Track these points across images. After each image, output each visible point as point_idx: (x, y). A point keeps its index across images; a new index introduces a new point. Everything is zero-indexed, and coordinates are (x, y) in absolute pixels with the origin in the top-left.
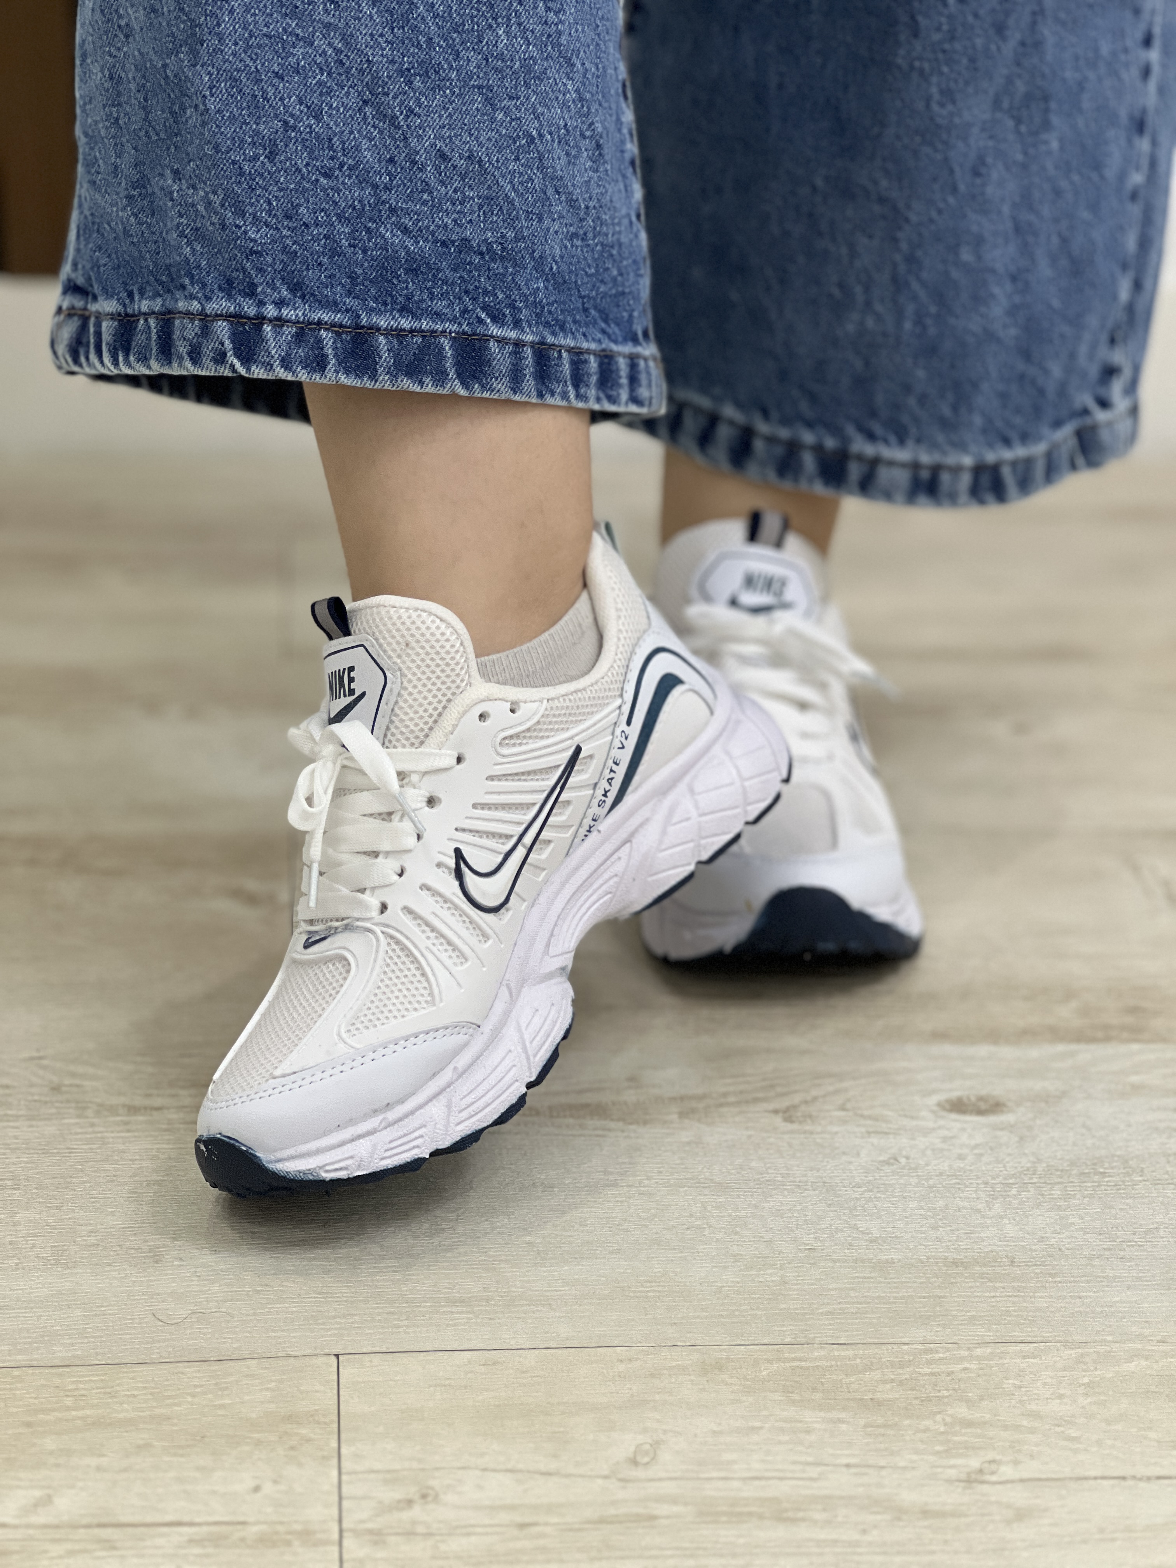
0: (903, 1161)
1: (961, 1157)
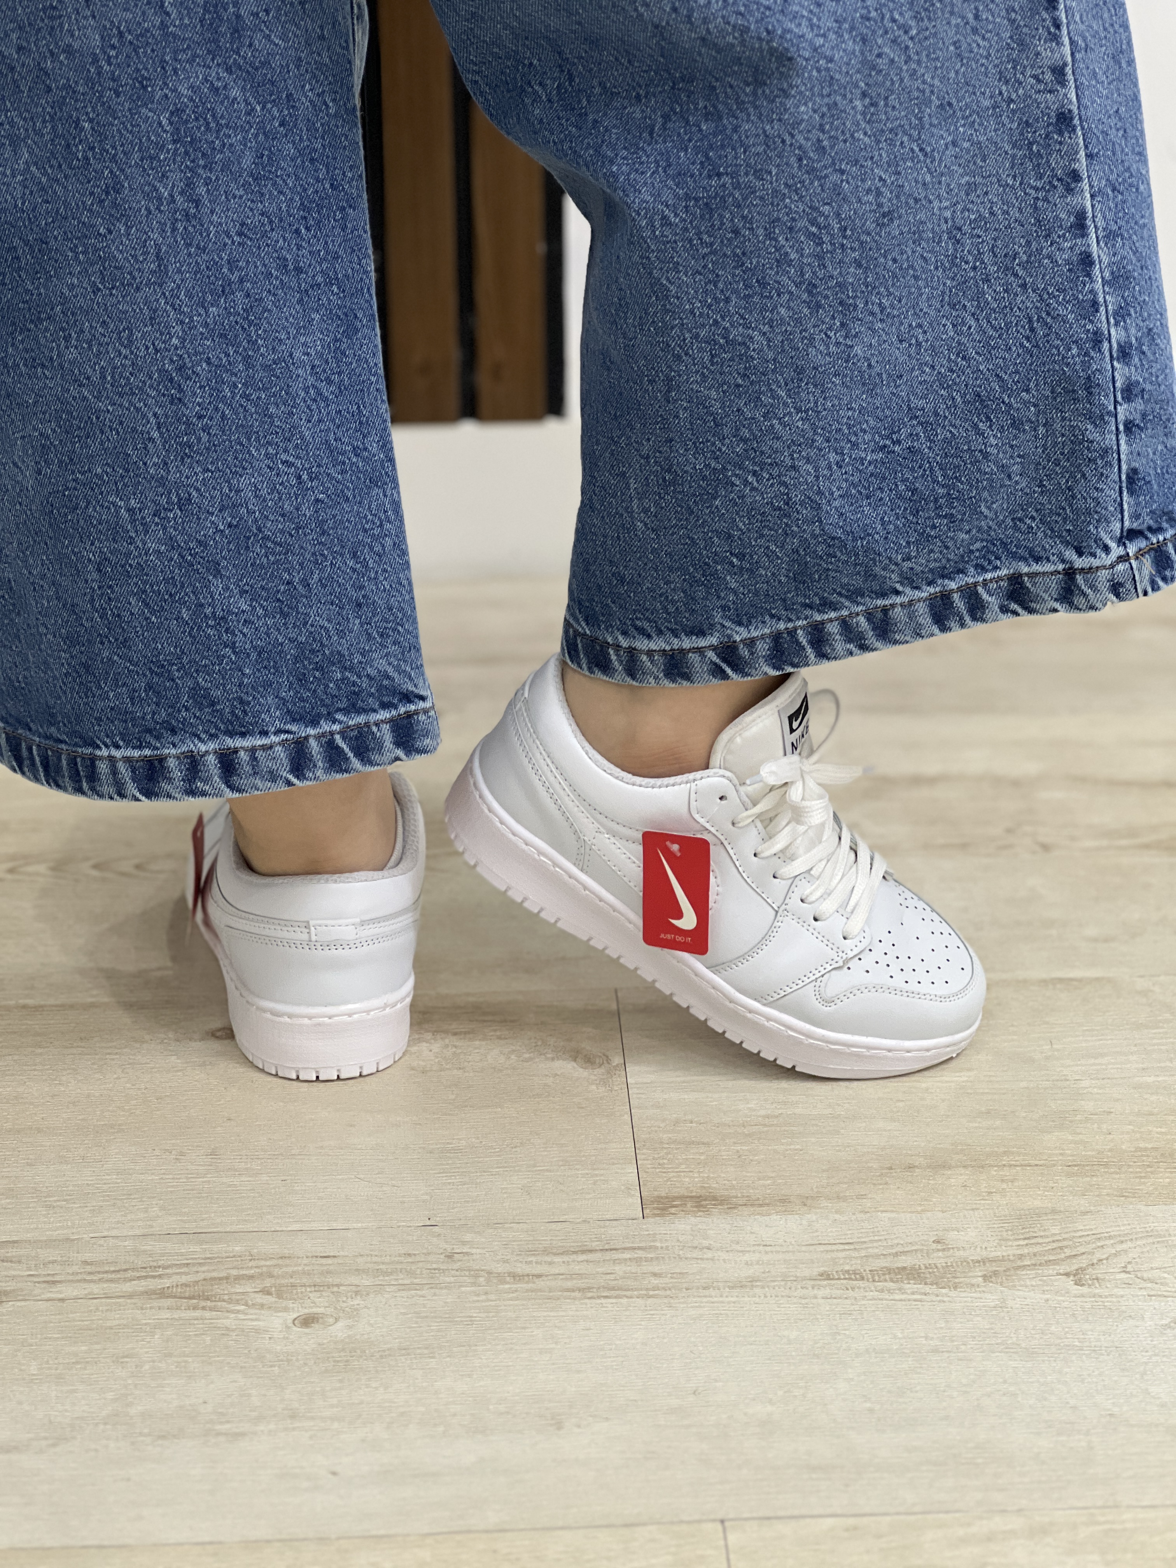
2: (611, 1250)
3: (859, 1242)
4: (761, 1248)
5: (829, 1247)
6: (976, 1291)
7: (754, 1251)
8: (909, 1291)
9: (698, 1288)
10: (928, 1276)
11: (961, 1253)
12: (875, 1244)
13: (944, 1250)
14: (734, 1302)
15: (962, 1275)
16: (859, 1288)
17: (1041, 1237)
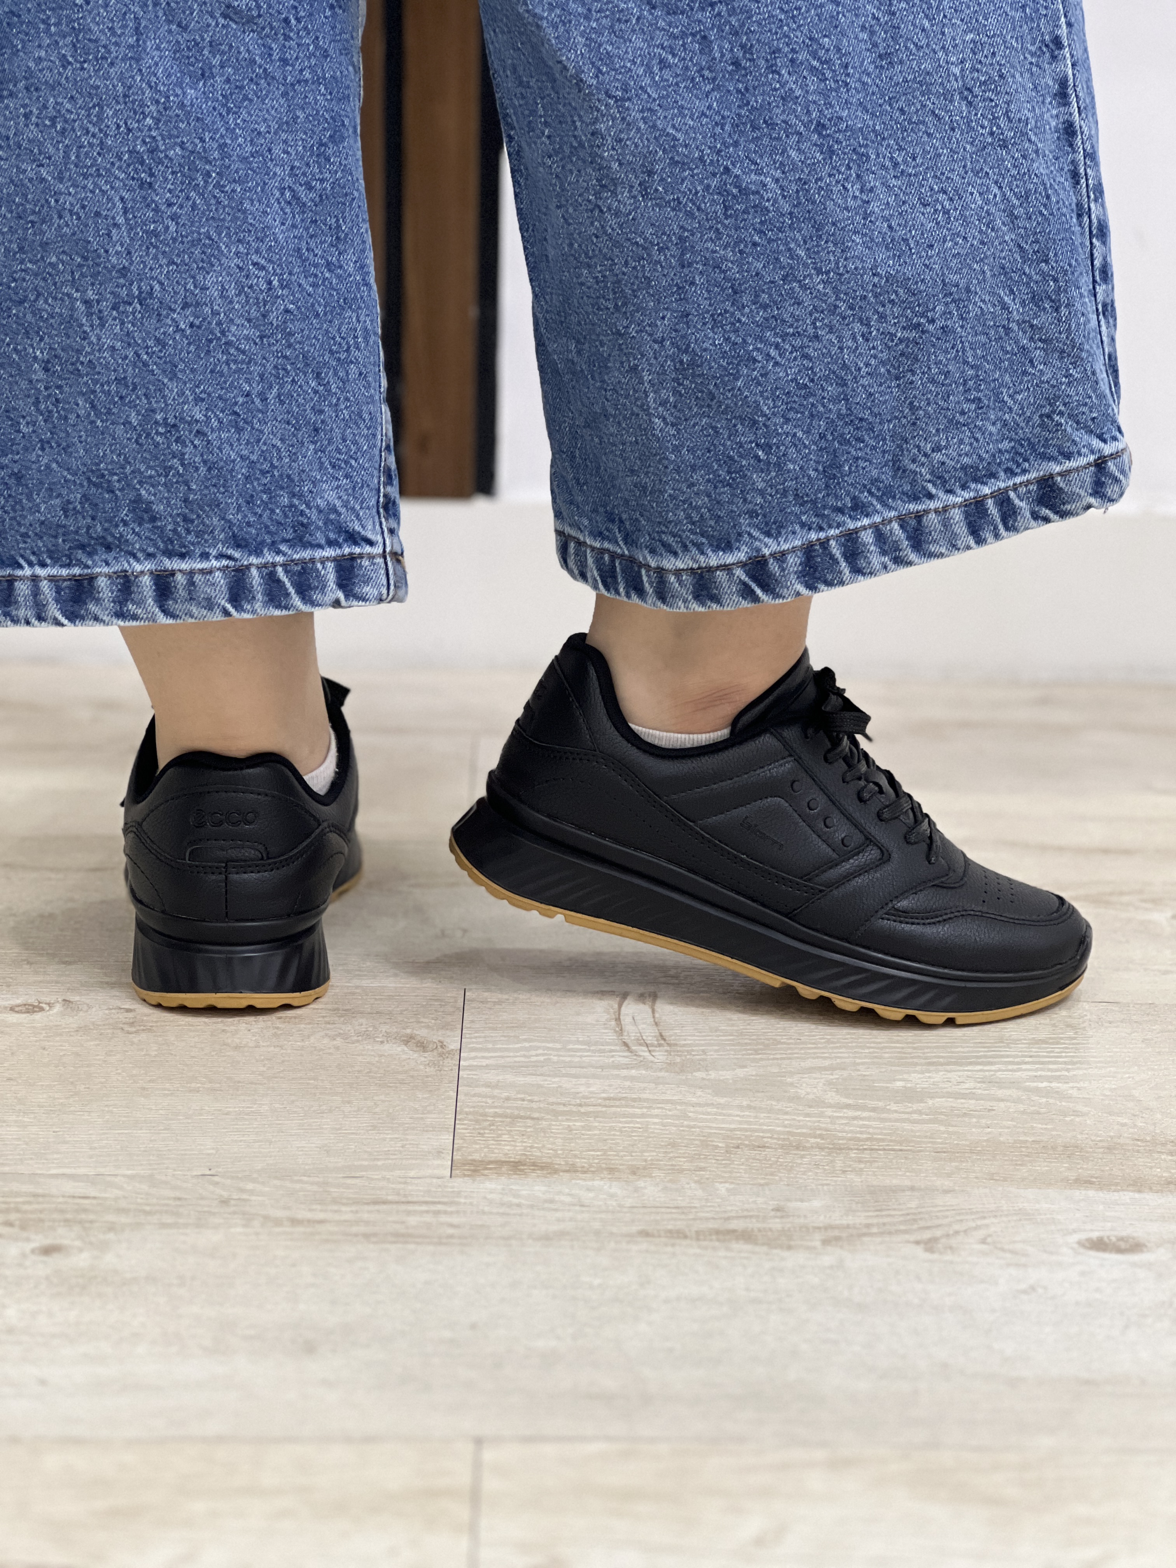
0: (1040, 1291)
1: (1098, 1290)
3: (689, 1207)
4: (577, 1208)
6: (811, 1253)
8: (735, 1250)
9: (498, 1238)
10: (760, 1237)
11: (802, 1220)
12: (706, 1209)
13: (782, 1217)
14: (536, 1252)
15: (799, 1239)
17: (895, 1210)
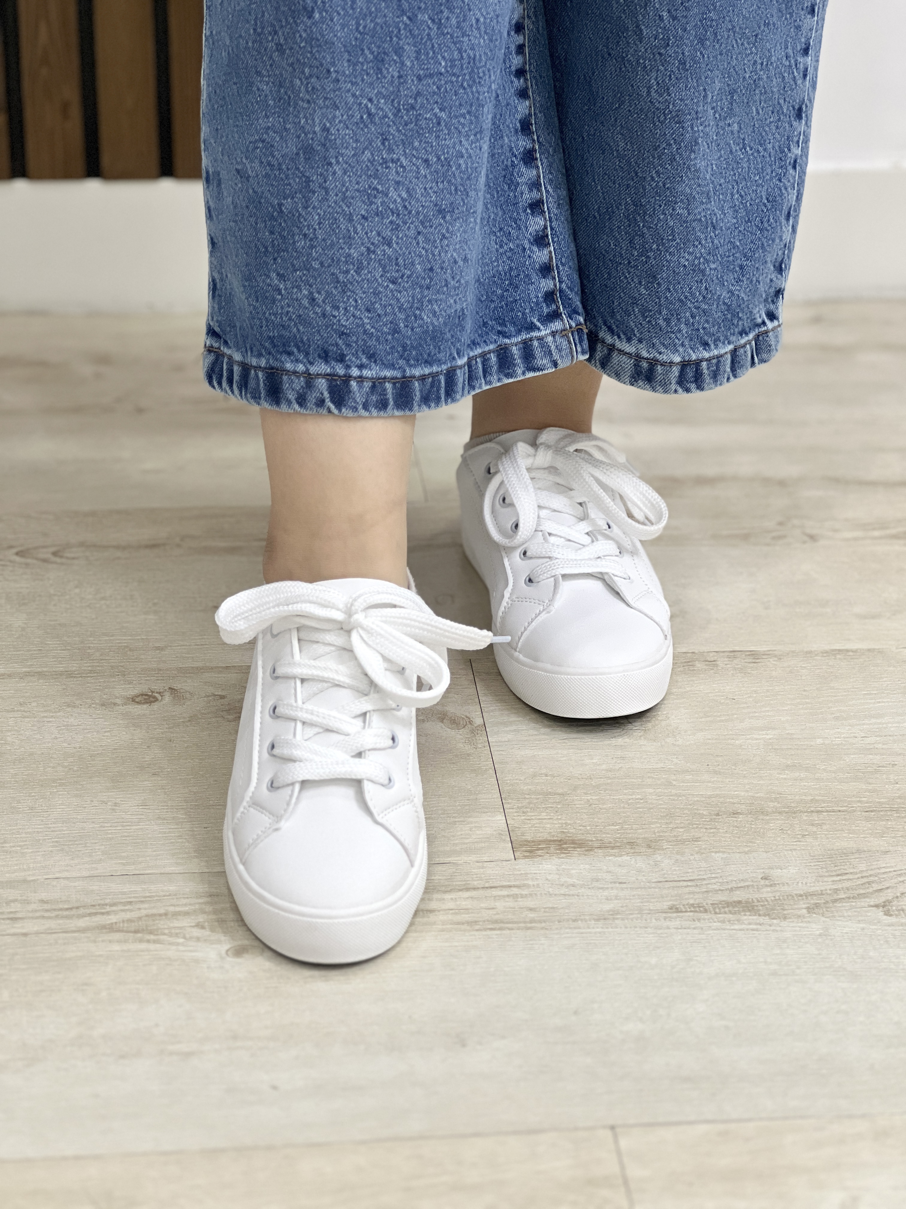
2: (491, 887)
3: (699, 879)
4: (617, 885)
5: (675, 884)
6: (802, 922)
7: (612, 888)
8: (746, 922)
9: (568, 920)
10: (761, 908)
11: (786, 888)
12: (713, 881)
13: (771, 886)
14: (600, 933)
15: (790, 907)
16: (704, 919)
17: (851, 873)
